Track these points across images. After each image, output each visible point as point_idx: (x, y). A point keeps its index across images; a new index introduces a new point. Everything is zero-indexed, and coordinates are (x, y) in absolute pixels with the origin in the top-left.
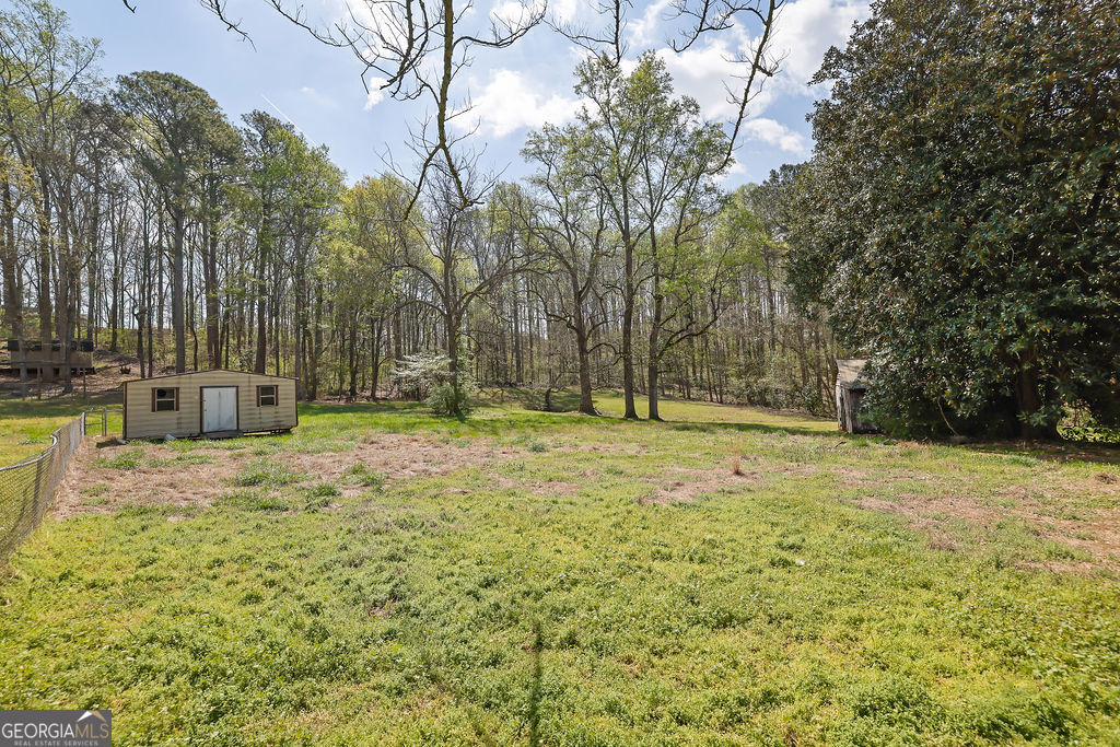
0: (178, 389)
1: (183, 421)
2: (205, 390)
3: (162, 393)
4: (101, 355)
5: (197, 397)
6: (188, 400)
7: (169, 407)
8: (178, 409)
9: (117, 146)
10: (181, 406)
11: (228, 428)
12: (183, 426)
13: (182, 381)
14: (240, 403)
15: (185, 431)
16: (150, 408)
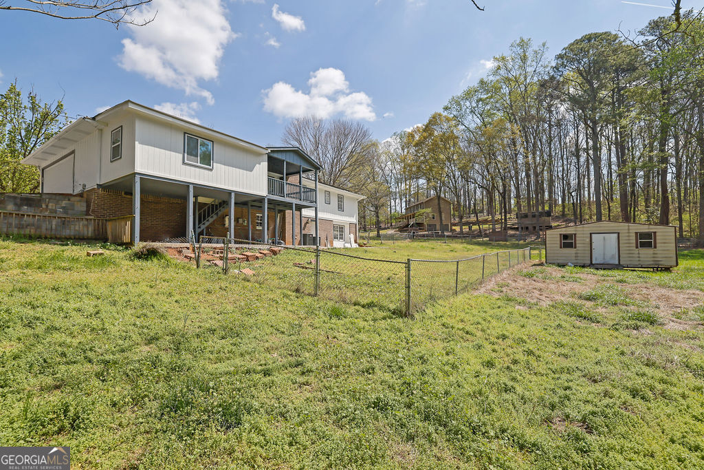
0: (575, 234)
1: (579, 255)
2: (593, 235)
3: (565, 237)
4: (557, 218)
5: (588, 240)
6: (582, 242)
7: (570, 245)
8: (575, 248)
9: (558, 97)
10: (577, 245)
11: (611, 262)
12: (579, 258)
13: (578, 229)
14: (620, 245)
15: (581, 262)
16: (559, 245)
